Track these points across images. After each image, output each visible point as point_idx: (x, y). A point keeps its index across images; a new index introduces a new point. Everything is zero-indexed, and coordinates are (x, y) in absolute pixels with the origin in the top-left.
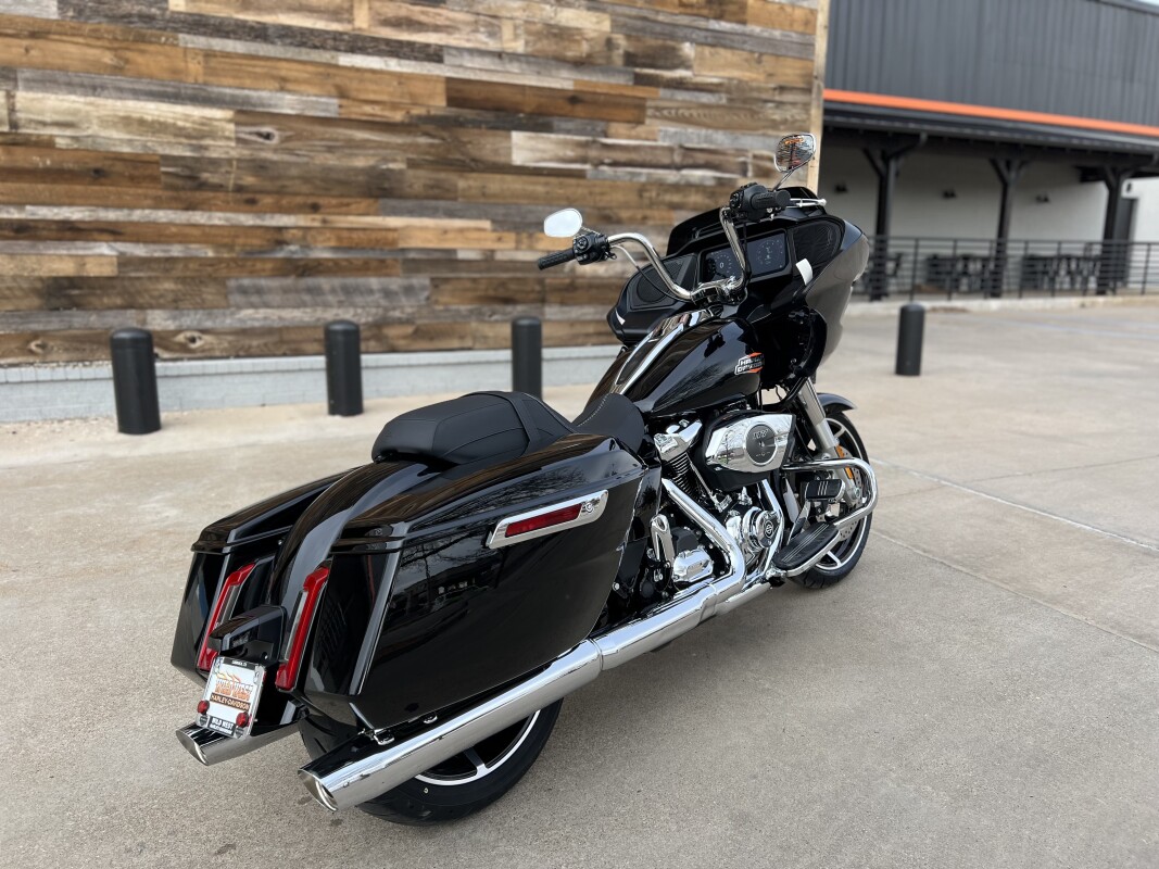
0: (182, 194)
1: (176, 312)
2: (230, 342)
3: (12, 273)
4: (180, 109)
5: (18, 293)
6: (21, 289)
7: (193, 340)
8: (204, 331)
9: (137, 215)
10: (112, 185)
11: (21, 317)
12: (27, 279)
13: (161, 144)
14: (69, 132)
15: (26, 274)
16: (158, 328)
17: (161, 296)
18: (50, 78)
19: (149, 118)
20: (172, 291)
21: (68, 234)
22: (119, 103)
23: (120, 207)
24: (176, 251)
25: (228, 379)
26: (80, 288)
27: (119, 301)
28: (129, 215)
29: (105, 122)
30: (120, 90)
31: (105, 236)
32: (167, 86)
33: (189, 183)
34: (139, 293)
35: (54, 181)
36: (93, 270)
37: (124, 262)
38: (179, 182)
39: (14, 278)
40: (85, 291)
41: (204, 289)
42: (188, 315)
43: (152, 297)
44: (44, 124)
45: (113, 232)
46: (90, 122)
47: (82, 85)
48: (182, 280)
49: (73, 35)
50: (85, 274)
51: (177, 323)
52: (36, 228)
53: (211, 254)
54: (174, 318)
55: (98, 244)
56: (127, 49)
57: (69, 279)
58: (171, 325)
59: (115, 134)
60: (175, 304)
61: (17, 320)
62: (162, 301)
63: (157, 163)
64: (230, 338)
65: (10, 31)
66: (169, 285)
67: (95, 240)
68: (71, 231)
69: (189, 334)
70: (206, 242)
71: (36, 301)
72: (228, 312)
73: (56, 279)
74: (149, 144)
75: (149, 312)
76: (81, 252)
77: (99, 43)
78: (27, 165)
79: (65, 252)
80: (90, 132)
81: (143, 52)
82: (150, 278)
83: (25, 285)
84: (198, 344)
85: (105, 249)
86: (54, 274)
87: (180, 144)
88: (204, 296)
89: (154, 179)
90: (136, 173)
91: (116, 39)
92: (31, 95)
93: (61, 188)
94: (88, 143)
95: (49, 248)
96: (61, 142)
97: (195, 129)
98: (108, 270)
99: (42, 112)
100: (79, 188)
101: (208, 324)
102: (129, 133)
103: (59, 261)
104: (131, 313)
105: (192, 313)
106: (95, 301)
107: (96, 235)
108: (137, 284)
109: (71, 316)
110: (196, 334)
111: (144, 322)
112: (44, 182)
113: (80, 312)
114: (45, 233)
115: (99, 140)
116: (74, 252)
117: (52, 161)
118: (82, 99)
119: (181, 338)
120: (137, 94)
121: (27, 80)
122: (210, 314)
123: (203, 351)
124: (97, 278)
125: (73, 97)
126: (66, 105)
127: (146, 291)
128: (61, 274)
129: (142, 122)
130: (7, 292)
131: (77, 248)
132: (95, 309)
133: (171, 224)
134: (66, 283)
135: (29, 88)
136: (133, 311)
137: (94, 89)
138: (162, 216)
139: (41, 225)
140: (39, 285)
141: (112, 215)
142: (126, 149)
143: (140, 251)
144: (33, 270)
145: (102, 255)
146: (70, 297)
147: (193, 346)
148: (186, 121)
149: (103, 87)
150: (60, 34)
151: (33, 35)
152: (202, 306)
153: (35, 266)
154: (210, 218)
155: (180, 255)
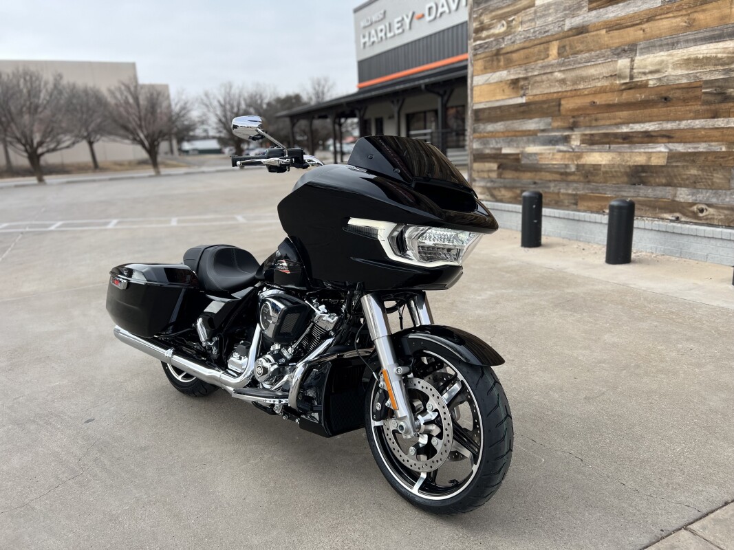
0: (713, 107)
1: (695, 191)
2: (726, 215)
3: (618, 163)
4: (721, 45)
5: (619, 174)
6: (621, 172)
7: (702, 211)
8: (710, 205)
9: (684, 124)
10: (673, 106)
11: (618, 188)
12: (623, 166)
13: (705, 73)
14: (656, 76)
15: (624, 164)
16: (682, 200)
17: (688, 179)
18: (653, 44)
19: (701, 56)
20: (695, 175)
21: (646, 139)
22: (685, 51)
23: (674, 120)
24: (702, 147)
25: (713, 242)
26: (646, 172)
27: (664, 181)
28: (679, 125)
29: (676, 66)
30: (687, 41)
31: (665, 140)
32: (715, 30)
33: (719, 98)
34: (675, 176)
35: (645, 108)
36: (655, 161)
37: (672, 156)
38: (711, 98)
39: (619, 166)
40: (649, 174)
41: (715, 175)
42: (702, 193)
43: (683, 179)
44: (645, 73)
45: (668, 136)
46: (667, 67)
47: (668, 44)
48: (701, 168)
49: (667, 13)
50: (650, 164)
51: (694, 198)
52: (632, 137)
53: (724, 149)
54: (693, 194)
55: (659, 145)
56: (695, 12)
57: (641, 166)
58: (690, 199)
59: (680, 72)
60: (694, 184)
61: (617, 189)
62: (687, 182)
63: (701, 87)
64: (726, 212)
65: (638, 22)
66: (694, 171)
67: (658, 143)
68: (649, 137)
69: (701, 206)
70: (722, 141)
71: (625, 179)
72: (728, 192)
73: (636, 166)
74: (698, 75)
75: (679, 189)
76: (650, 150)
77: (681, 13)
78: (633, 100)
79: (642, 150)
80: (667, 74)
81: (704, 11)
82: (683, 167)
83: (622, 170)
84: (705, 213)
85: (662, 148)
86: (636, 164)
87: (717, 70)
88: (714, 180)
89: (697, 98)
90: (687, 96)
91: (690, 7)
92: (642, 57)
93: (647, 111)
94: (665, 81)
95: (636, 148)
96: (651, 83)
97: (728, 57)
98: (661, 161)
99: (645, 67)
100: (655, 110)
101: (714, 200)
102: (688, 69)
103: (638, 156)
104: (669, 189)
105: (704, 191)
106: (652, 180)
107: (659, 139)
108: (675, 170)
109: (640, 189)
110: (704, 207)
111: (675, 195)
112: (640, 109)
113: (644, 187)
114: (636, 139)
115: (671, 78)
116: (647, 150)
117: (645, 96)
118: (666, 53)
119: (695, 208)
120: (697, 41)
121: (641, 49)
122: (716, 193)
123: (707, 219)
124: (655, 166)
125: (662, 53)
126: (658, 59)
127: (680, 175)
128: (639, 164)
129: (696, 60)
130: (614, 174)
131: (649, 148)
132: (651, 185)
133: (703, 128)
134: (640, 169)
135: (641, 54)
136: (670, 188)
137: (673, 45)
138: (698, 123)
139: (634, 135)
140: (628, 170)
141: (669, 126)
142: (684, 81)
143: (680, 148)
144: (627, 161)
145: (660, 152)
146: (640, 177)
147: (701, 215)
148: (724, 53)
149: (678, 42)
150: (661, 15)
151: (648, 20)
152: (712, 186)
153: (629, 159)
154: (728, 122)
155: (704, 150)
